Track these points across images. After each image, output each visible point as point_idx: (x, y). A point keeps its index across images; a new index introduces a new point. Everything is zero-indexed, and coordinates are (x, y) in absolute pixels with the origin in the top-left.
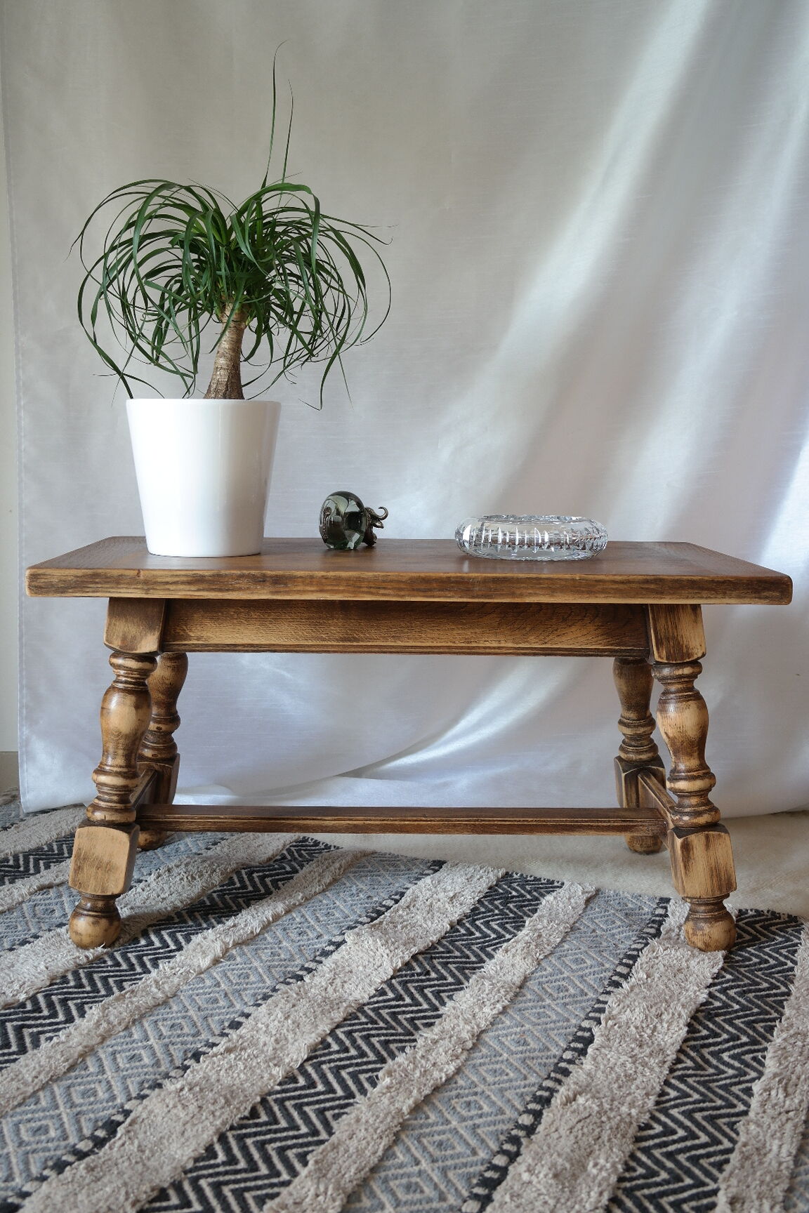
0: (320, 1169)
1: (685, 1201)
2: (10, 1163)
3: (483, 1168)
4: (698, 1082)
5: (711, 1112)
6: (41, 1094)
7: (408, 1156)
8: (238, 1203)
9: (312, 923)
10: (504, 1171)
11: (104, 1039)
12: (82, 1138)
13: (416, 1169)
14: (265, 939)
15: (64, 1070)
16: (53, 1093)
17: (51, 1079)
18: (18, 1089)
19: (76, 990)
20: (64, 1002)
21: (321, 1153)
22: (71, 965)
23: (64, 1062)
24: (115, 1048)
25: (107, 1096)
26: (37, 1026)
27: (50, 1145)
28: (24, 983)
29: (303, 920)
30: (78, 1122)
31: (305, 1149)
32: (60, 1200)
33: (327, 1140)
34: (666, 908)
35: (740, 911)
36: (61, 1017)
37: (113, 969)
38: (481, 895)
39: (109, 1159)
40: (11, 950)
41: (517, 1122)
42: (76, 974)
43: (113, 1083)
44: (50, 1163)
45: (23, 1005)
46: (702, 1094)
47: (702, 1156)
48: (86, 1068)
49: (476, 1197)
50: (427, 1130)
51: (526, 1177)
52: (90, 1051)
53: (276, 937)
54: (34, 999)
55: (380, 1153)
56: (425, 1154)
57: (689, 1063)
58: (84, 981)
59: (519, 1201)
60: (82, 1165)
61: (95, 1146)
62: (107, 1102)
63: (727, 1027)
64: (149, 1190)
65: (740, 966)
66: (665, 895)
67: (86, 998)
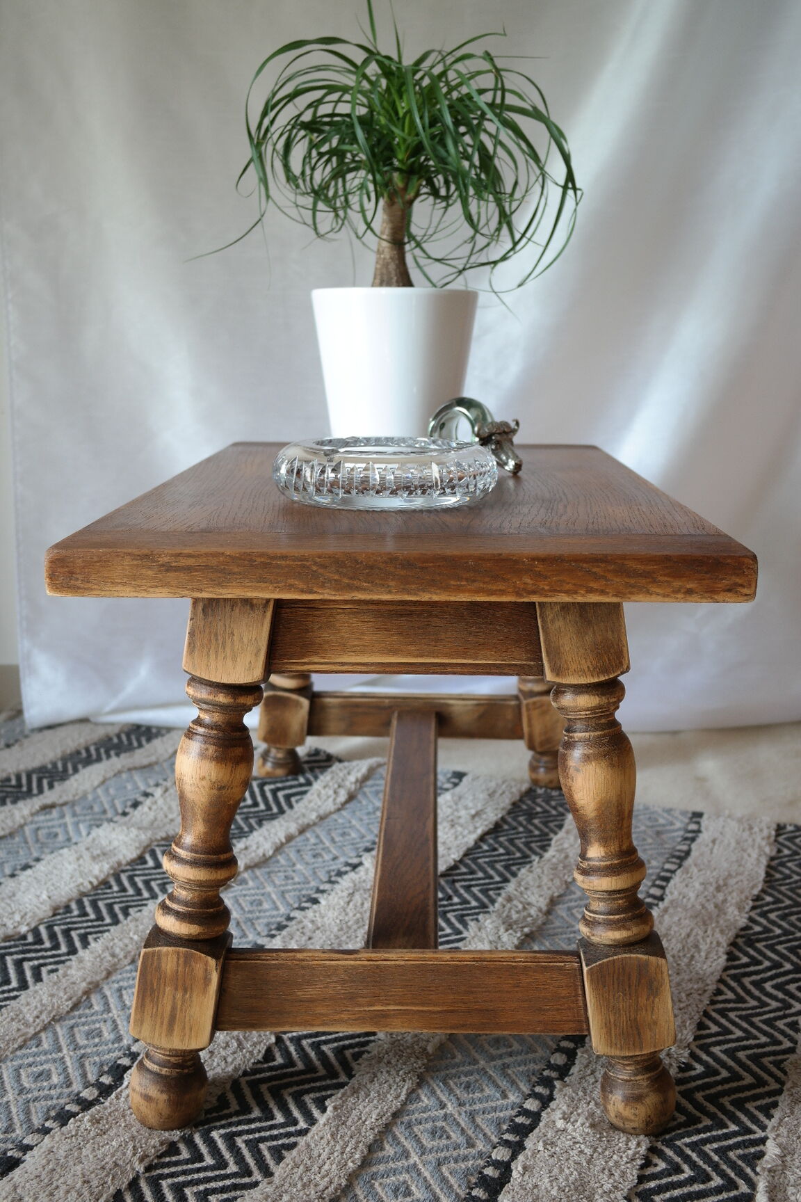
0: (338, 1116)
1: (730, 1148)
2: (10, 1112)
3: (513, 1113)
4: (740, 1017)
5: (755, 1050)
6: (43, 1035)
7: (433, 1099)
8: (253, 1156)
9: (327, 843)
10: (536, 1117)
11: (109, 974)
12: (87, 1085)
13: (442, 1112)
14: (278, 862)
15: (68, 1009)
16: (55, 1033)
17: (53, 1019)
18: (19, 1030)
19: (80, 919)
20: (66, 933)
21: (341, 1098)
22: (75, 894)
23: (67, 1000)
24: (121, 984)
25: (112, 1036)
26: (37, 958)
27: (53, 1092)
28: (26, 914)
29: (317, 841)
30: (82, 1066)
31: (324, 1093)
32: (64, 1154)
33: (346, 1084)
34: (698, 823)
35: (778, 826)
36: (64, 949)
37: (119, 894)
38: (504, 813)
39: (116, 1110)
40: (13, 876)
41: (549, 1062)
42: (80, 903)
43: (119, 1022)
44: (53, 1113)
45: (24, 937)
46: (744, 1030)
47: (747, 1099)
48: (91, 1007)
49: (507, 1143)
50: (454, 1071)
51: (560, 1124)
52: (94, 987)
53: (289, 859)
54: (36, 931)
55: (403, 1097)
56: (451, 1097)
57: (730, 995)
58: (89, 909)
59: (553, 1150)
60: (86, 1117)
61: (100, 1095)
62: (113, 1043)
63: (769, 953)
64: (158, 1144)
65: (781, 885)
66: (698, 809)
67: (89, 927)
